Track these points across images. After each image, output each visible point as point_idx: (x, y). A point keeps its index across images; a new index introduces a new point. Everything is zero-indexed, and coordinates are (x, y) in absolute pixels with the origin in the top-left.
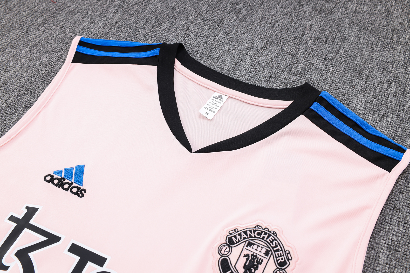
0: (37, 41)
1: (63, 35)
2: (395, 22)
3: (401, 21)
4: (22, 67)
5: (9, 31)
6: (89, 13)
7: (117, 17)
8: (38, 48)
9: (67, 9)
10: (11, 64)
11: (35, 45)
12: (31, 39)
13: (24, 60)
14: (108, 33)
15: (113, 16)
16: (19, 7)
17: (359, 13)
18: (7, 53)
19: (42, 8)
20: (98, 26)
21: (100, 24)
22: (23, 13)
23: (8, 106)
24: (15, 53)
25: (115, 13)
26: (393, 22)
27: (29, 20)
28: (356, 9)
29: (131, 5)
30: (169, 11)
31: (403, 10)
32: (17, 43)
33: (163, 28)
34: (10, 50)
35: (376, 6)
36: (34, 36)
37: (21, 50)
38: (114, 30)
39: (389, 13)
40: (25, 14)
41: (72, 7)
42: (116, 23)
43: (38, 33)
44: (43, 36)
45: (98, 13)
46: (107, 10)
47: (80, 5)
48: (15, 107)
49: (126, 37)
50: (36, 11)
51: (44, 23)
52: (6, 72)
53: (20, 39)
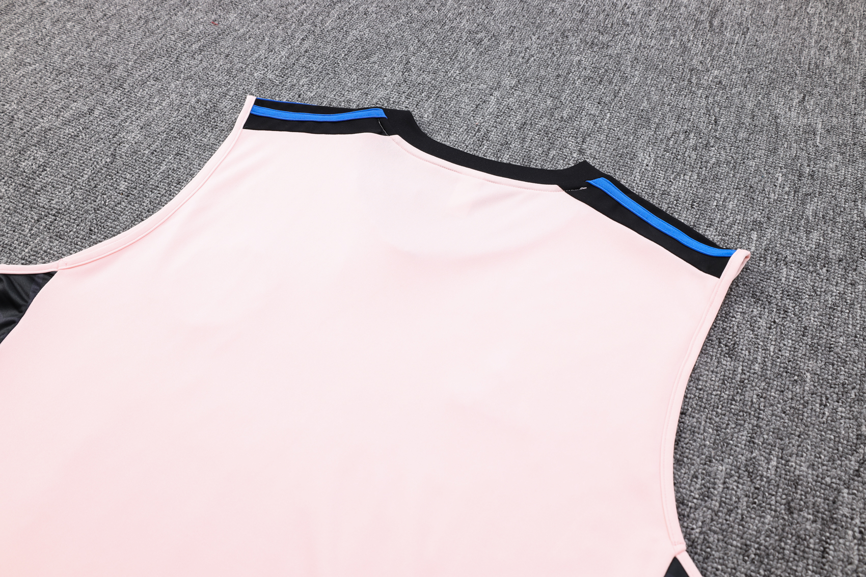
0: (192, 73)
1: (229, 65)
2: (694, 61)
3: (701, 58)
4: (171, 103)
5: (151, 59)
6: (267, 39)
7: (306, 45)
8: (194, 81)
9: (235, 34)
10: (156, 100)
11: (190, 77)
12: (183, 69)
13: (173, 96)
14: (294, 64)
15: (301, 43)
16: (164, 29)
17: (644, 48)
18: (149, 87)
19: (198, 31)
20: (280, 56)
21: (283, 53)
22: (171, 36)
23: (153, 153)
24: (160, 86)
25: (303, 40)
26: (692, 60)
27: (180, 45)
28: (640, 44)
29: (326, 30)
30: (382, 39)
31: (704, 45)
32: (163, 75)
33: (372, 60)
34: (153, 82)
35: (667, 40)
36: (187, 65)
37: (169, 83)
38: (303, 61)
39: (685, 49)
40: (173, 39)
41: (242, 31)
42: (306, 52)
43: (192, 62)
44: (200, 66)
45: (279, 40)
46: (293, 36)
47: (253, 29)
48: (162, 154)
49: (320, 70)
50: (189, 35)
51: (201, 51)
52: (147, 109)
53: (167, 69)
